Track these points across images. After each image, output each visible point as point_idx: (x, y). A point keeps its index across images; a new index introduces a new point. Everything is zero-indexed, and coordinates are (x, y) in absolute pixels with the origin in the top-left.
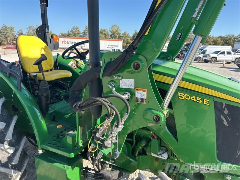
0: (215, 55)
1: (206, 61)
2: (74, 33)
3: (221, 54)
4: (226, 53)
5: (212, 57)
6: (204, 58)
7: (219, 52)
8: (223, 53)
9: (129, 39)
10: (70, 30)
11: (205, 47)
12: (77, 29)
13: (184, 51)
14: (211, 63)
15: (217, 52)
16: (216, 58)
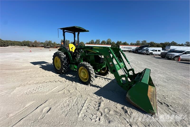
0: (152, 52)
1: (148, 54)
2: (91, 42)
3: (155, 51)
4: (157, 51)
5: (150, 53)
6: (146, 53)
7: (154, 50)
8: (156, 51)
9: (115, 45)
10: (90, 41)
11: (148, 48)
12: (93, 41)
13: (139, 50)
14: (150, 55)
15: (153, 50)
16: (152, 53)
